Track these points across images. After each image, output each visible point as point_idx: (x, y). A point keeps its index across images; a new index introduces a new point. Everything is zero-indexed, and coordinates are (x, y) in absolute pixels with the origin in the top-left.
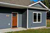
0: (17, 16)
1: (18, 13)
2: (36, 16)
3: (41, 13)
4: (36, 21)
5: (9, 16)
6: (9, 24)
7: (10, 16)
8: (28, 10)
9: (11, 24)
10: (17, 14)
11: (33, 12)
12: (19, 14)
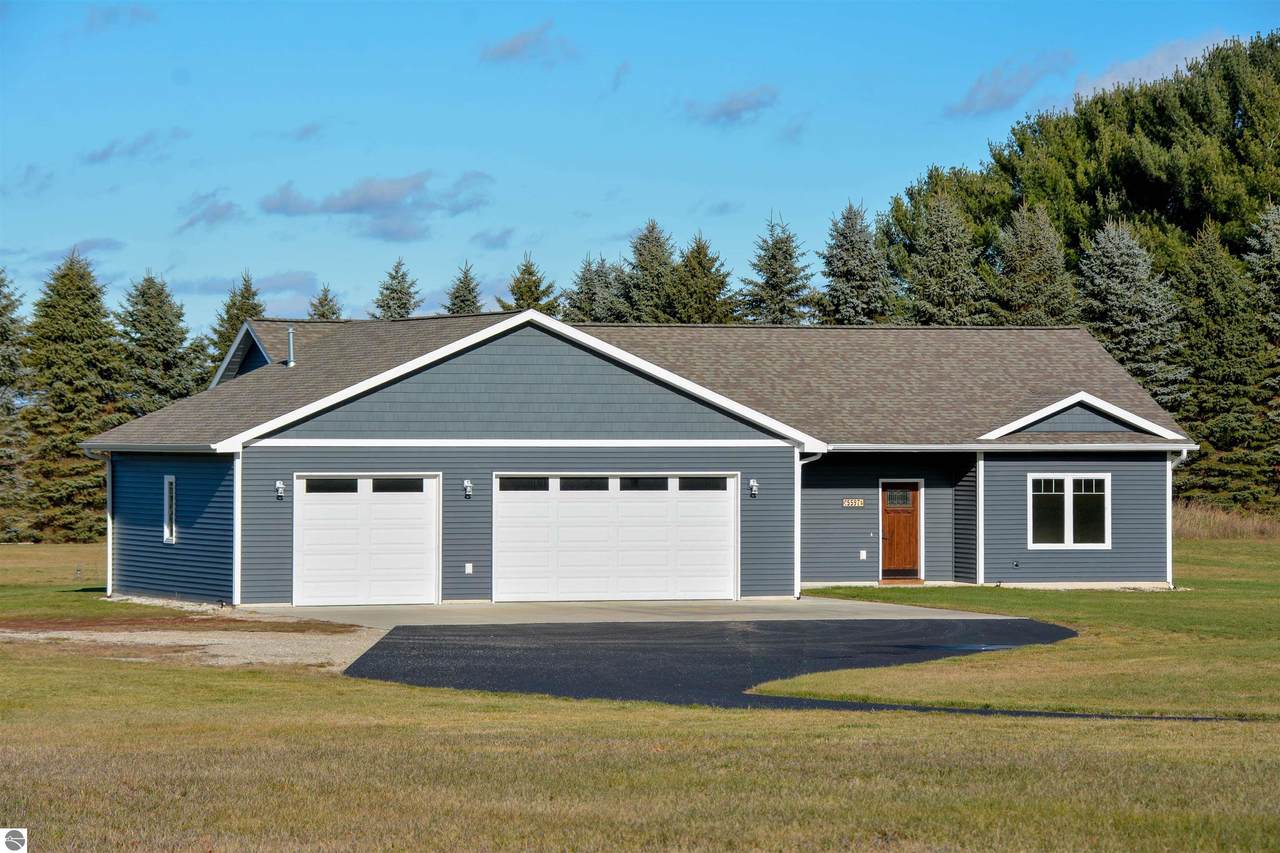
0: (915, 501)
1: (921, 481)
2: (1061, 499)
3: (1107, 477)
4: (1060, 539)
5: (859, 503)
6: (863, 555)
7: (870, 505)
8: (981, 464)
9: (872, 554)
10: (915, 487)
11: (1031, 477)
12: (926, 486)
